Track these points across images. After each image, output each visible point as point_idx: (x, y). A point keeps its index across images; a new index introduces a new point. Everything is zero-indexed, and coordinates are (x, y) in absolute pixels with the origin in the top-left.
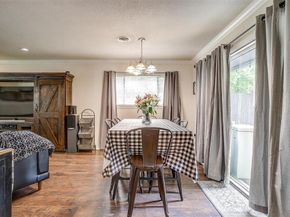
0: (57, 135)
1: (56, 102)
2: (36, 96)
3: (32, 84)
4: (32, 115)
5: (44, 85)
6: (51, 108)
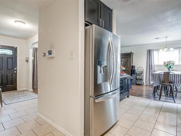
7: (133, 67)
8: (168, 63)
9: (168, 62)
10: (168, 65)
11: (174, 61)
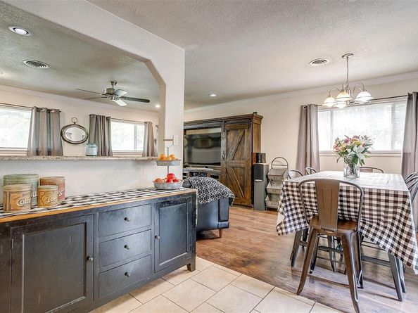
0: (243, 187)
1: (243, 149)
2: (223, 142)
3: (219, 130)
4: (219, 164)
5: (232, 130)
6: (238, 156)
7: (259, 157)
8: (349, 144)
9: (346, 141)
10: (347, 152)
11: (368, 136)
